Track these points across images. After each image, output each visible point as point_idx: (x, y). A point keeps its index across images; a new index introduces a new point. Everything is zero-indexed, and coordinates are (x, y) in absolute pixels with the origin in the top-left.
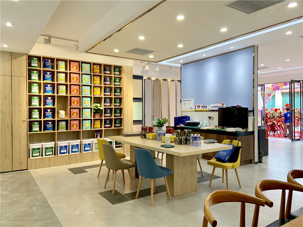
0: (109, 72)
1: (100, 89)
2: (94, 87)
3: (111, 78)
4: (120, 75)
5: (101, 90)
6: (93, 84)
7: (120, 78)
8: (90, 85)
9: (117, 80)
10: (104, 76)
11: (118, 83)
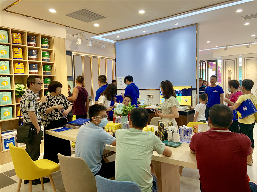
0: (35, 43)
1: (23, 65)
2: (15, 62)
3: (37, 51)
4: (49, 47)
5: (25, 67)
6: (14, 58)
7: (50, 52)
8: (9, 59)
9: (47, 54)
10: (29, 48)
11: (48, 58)
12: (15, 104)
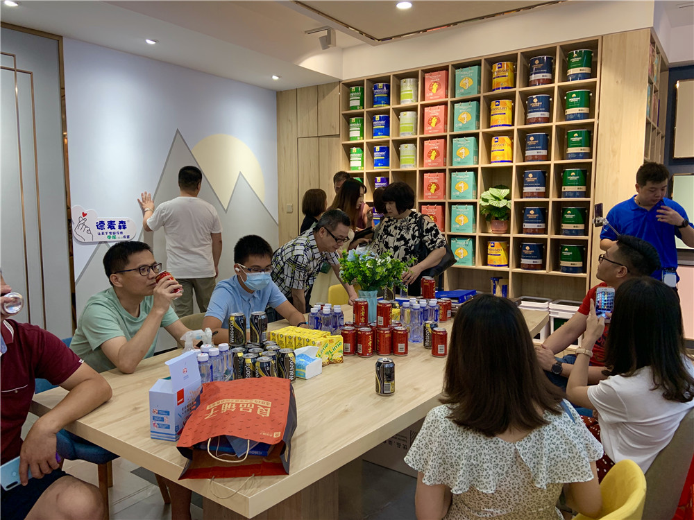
8: (474, 131)
9: (574, 99)
12: (478, 234)
